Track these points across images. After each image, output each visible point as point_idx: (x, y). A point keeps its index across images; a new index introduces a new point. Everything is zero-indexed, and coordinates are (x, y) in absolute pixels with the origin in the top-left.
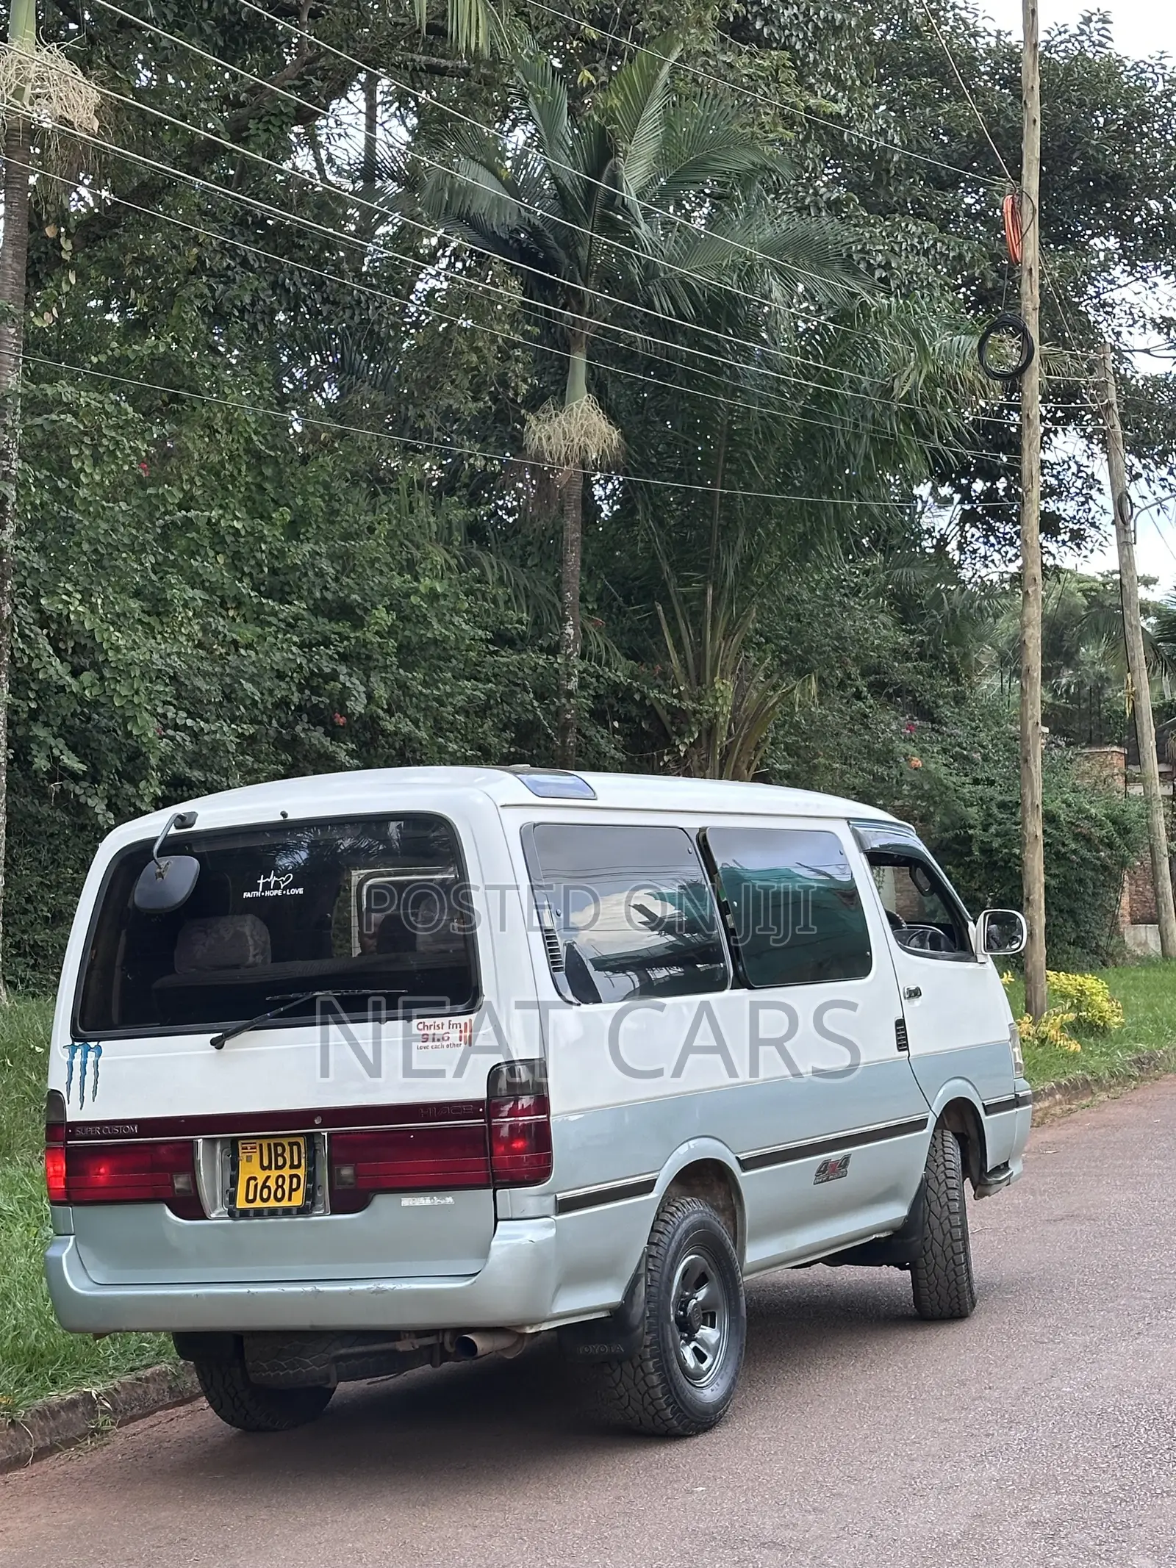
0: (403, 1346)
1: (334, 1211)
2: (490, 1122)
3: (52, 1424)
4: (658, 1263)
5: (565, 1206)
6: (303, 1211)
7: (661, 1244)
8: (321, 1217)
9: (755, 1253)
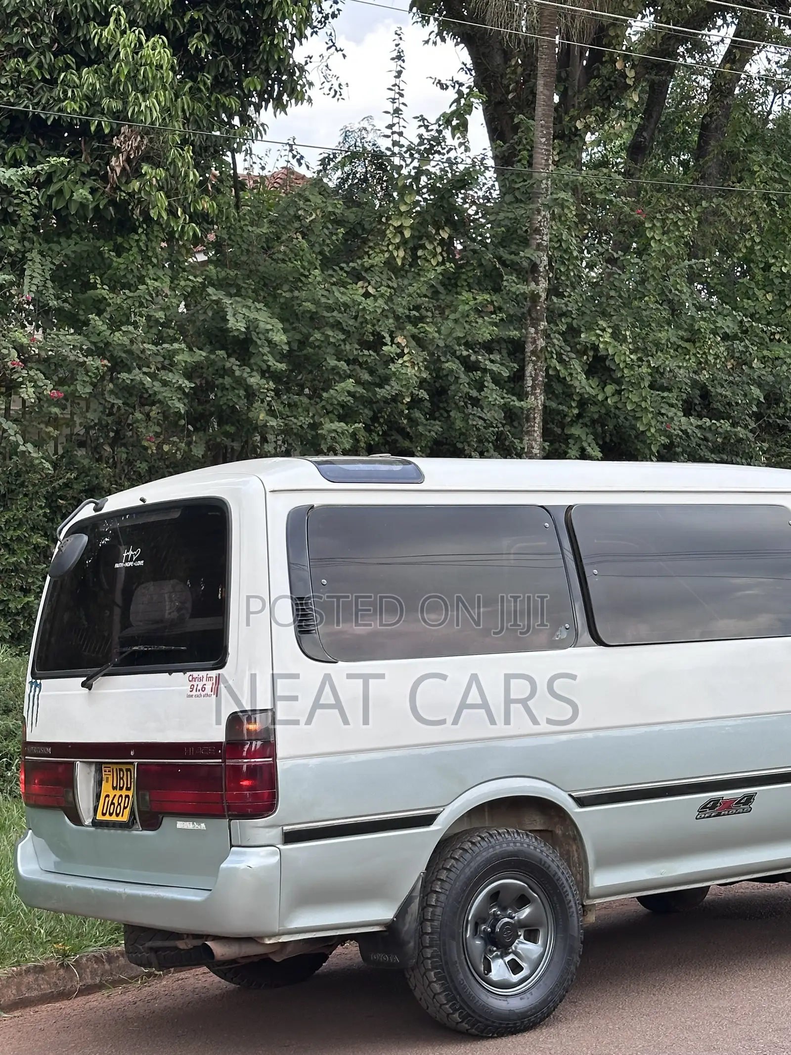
0: (181, 945)
1: (144, 829)
2: (225, 762)
3: (107, 967)
4: (447, 886)
5: (291, 837)
6: (126, 826)
7: (454, 869)
8: (138, 833)
9: (600, 880)
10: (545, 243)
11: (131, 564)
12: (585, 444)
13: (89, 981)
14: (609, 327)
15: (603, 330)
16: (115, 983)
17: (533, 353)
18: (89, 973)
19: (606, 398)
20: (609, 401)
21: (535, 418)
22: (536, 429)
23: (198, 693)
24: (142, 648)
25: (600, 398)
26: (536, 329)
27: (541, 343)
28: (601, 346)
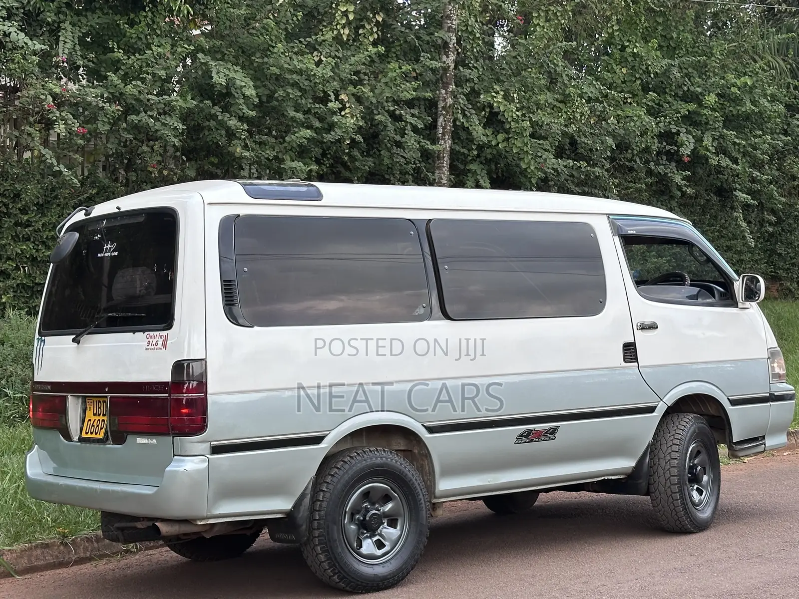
0: (139, 525)
1: (114, 443)
2: (170, 396)
3: (96, 545)
4: (331, 487)
5: (216, 450)
6: (102, 441)
7: (336, 475)
8: (110, 446)
9: (444, 485)
10: (454, 27)
11: (109, 254)
12: (479, 177)
13: (82, 555)
14: (501, 90)
15: (497, 93)
16: (101, 557)
17: (443, 108)
18: (82, 550)
19: (498, 144)
20: (500, 146)
21: (444, 157)
22: (445, 165)
23: (153, 347)
24: (115, 314)
25: (494, 143)
26: (446, 90)
27: (450, 101)
28: (495, 104)
